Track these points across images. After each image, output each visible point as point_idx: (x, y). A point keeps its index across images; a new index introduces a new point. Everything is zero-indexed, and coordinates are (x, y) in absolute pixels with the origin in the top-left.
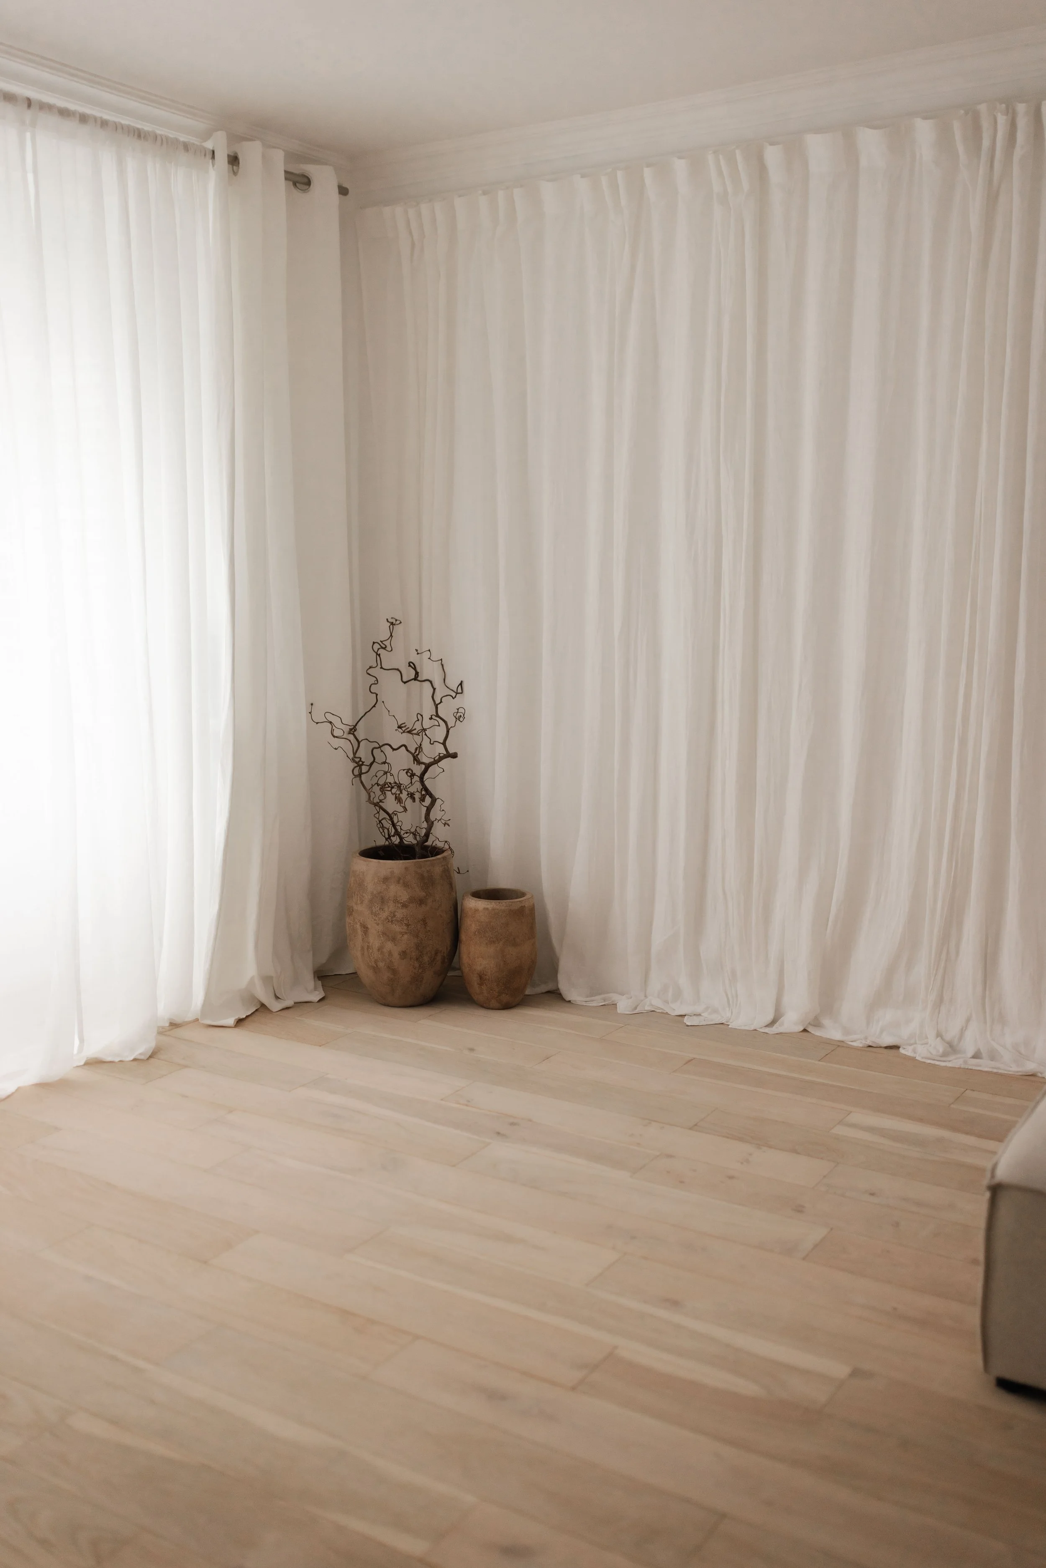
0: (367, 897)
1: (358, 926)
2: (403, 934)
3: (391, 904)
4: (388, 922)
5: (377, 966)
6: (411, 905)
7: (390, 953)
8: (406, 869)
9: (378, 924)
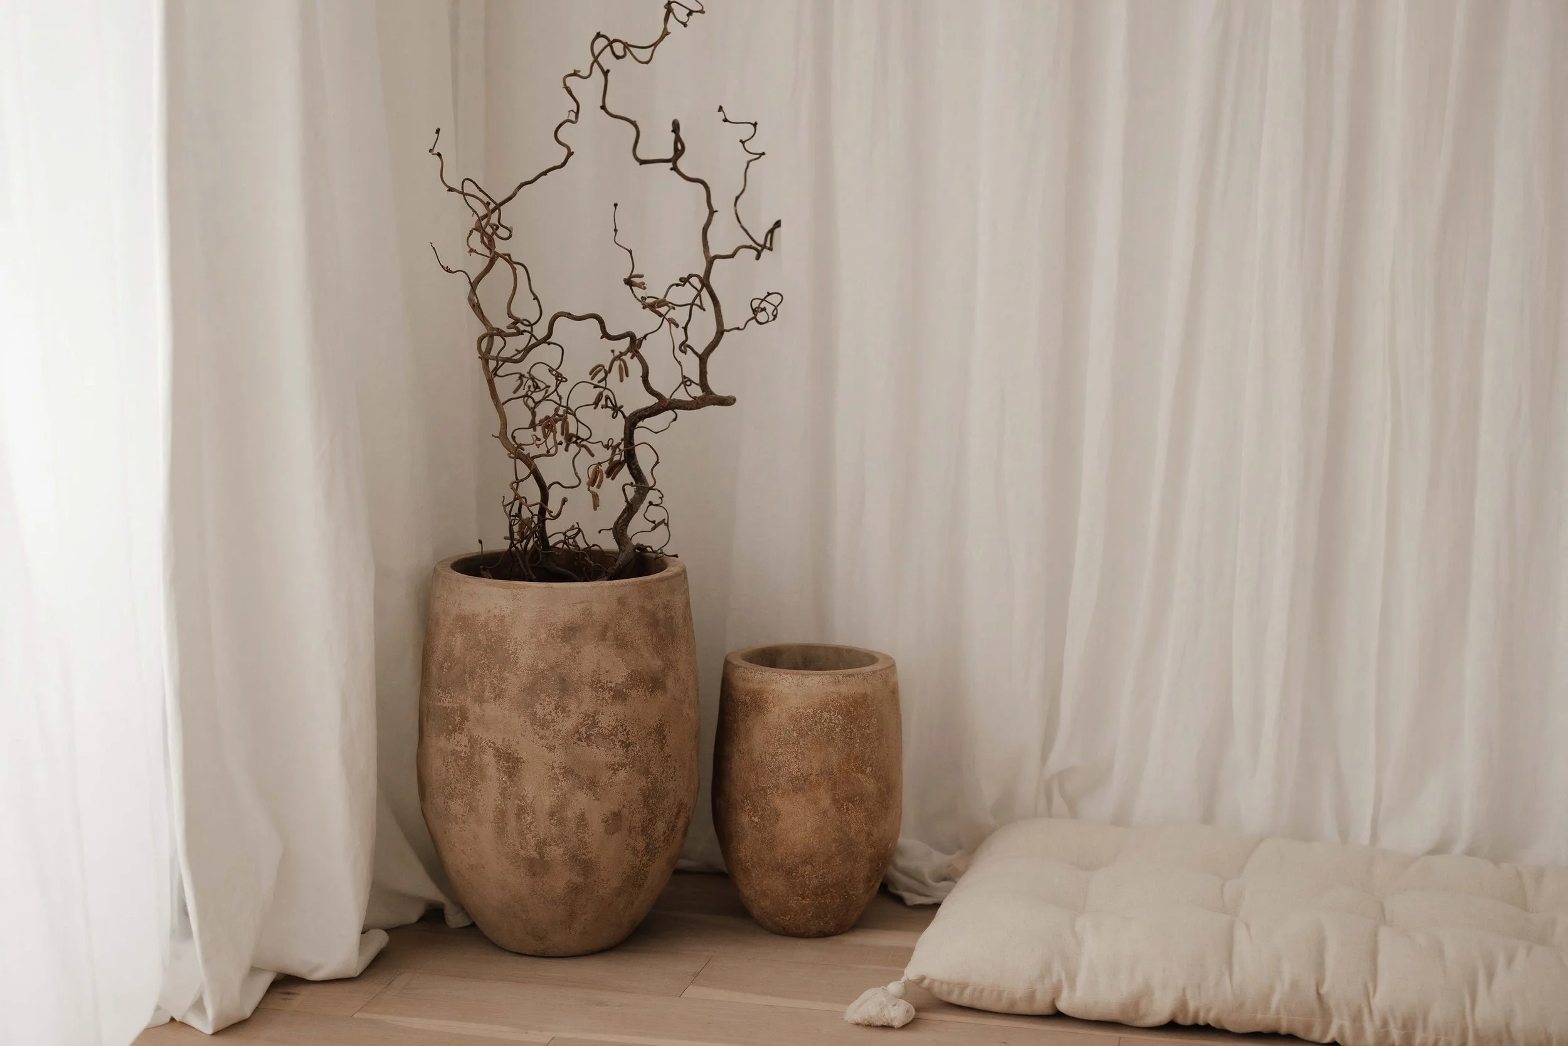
0: (514, 683)
1: (489, 757)
2: (614, 768)
3: (587, 694)
4: (579, 739)
5: (542, 857)
6: (634, 693)
7: (582, 819)
8: (621, 601)
9: (551, 749)
